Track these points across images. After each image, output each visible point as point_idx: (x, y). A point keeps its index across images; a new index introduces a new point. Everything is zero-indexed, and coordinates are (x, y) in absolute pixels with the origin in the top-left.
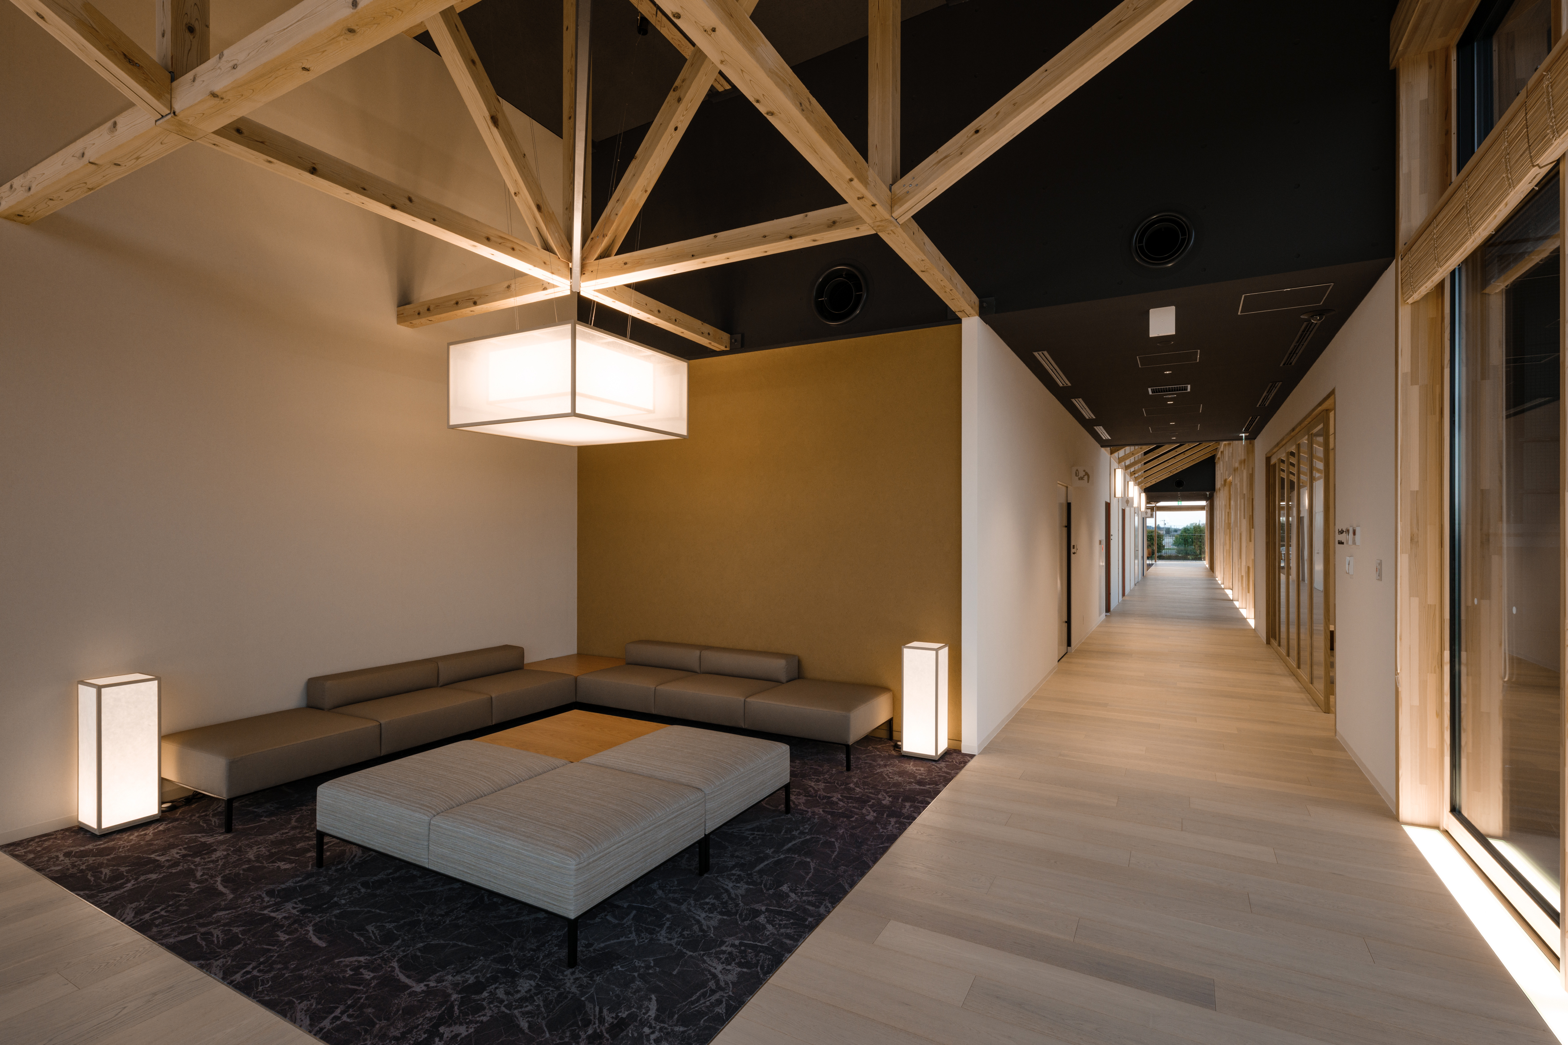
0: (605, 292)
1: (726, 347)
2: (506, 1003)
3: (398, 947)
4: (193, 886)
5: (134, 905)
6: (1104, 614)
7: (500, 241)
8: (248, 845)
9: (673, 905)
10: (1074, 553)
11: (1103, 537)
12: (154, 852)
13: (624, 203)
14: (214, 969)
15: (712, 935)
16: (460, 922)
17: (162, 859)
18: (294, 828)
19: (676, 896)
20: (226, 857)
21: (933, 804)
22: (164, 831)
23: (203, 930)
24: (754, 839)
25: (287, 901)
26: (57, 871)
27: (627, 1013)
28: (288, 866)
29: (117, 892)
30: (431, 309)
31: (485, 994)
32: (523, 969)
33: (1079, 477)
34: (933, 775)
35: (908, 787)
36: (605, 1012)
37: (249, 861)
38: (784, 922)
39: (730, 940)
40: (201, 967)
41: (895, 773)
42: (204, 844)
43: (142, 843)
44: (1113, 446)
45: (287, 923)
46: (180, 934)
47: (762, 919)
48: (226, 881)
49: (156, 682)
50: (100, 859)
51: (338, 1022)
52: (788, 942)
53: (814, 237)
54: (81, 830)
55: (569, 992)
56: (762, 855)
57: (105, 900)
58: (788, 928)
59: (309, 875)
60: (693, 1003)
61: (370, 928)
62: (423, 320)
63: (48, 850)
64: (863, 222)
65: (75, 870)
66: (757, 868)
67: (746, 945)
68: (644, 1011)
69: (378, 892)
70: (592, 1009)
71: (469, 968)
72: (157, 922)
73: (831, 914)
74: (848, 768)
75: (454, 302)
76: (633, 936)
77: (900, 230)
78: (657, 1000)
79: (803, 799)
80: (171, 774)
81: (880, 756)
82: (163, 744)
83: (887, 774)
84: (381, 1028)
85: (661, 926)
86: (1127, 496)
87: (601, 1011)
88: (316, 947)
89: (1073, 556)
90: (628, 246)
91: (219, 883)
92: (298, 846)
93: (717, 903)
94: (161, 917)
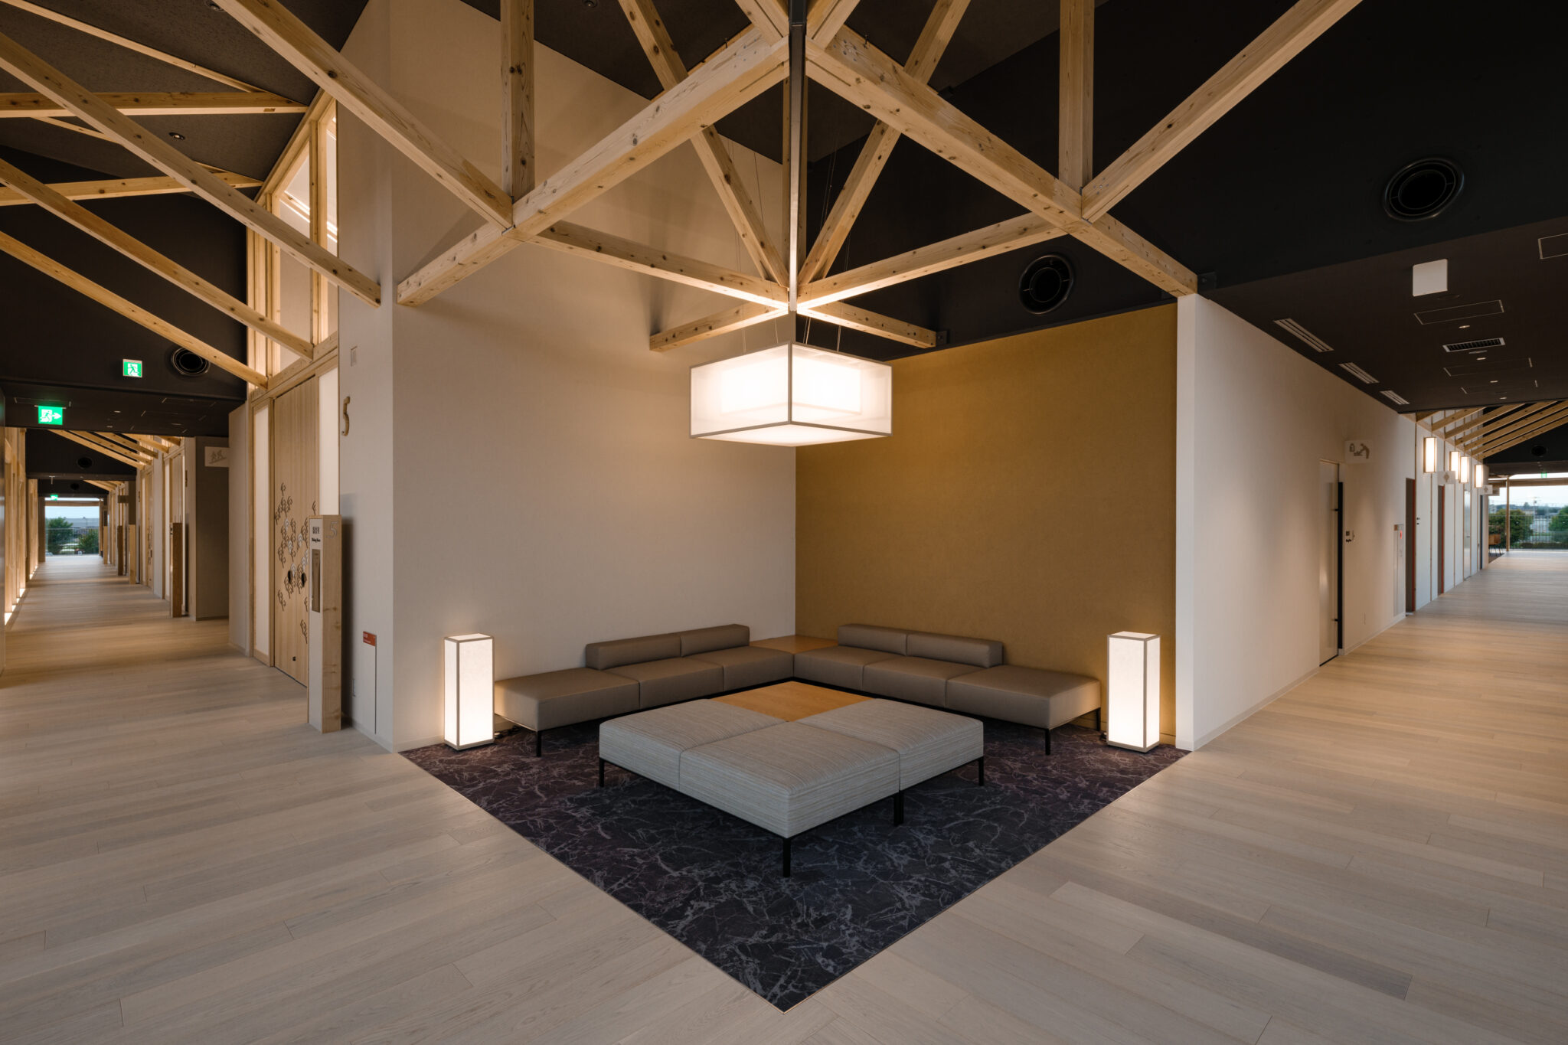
0: (819, 309)
1: (932, 344)
2: (737, 893)
3: (659, 846)
4: (521, 789)
5: (486, 797)
6: (1404, 613)
7: (732, 278)
8: (552, 767)
9: (870, 845)
10: (1348, 541)
11: (1402, 520)
12: (493, 765)
13: (833, 230)
14: (540, 844)
15: (901, 870)
16: (703, 835)
17: (499, 770)
18: (581, 758)
19: (873, 838)
20: (539, 773)
21: (1133, 792)
22: (497, 752)
23: (530, 818)
24: (946, 803)
25: (582, 807)
26: (436, 771)
27: (828, 913)
28: (580, 783)
29: (475, 788)
30: (676, 335)
31: (722, 885)
32: (749, 872)
33: (1356, 452)
34: (1139, 766)
35: (1108, 774)
36: (811, 910)
37: (554, 777)
38: (967, 870)
39: (917, 876)
40: (532, 841)
41: (1097, 761)
42: (523, 763)
43: (485, 758)
44: (1420, 410)
45: (583, 821)
46: (516, 819)
47: (947, 865)
48: (541, 788)
49: (491, 640)
50: (461, 766)
51: (622, 887)
52: (968, 884)
53: (1006, 244)
54: (446, 746)
55: (784, 893)
56: (952, 816)
57: (468, 792)
58: (969, 874)
59: (595, 791)
60: (881, 915)
61: (640, 831)
62: (670, 345)
63: (429, 757)
64: (1054, 227)
65: (447, 772)
66: (947, 826)
67: (930, 882)
68: (841, 914)
69: (643, 808)
70: (802, 907)
71: (710, 867)
72: (502, 810)
73: (1011, 870)
74: (1048, 752)
75: (694, 328)
76: (836, 863)
77: (1092, 228)
78: (852, 909)
79: (998, 775)
80: (500, 712)
81: (1083, 744)
82: (496, 689)
83: (1088, 761)
84: (651, 895)
85: (859, 859)
86: (1447, 469)
87: (808, 909)
88: (604, 839)
89: (1346, 545)
90: (838, 268)
91: (536, 789)
92: (586, 771)
93: (908, 848)
94: (503, 807)
